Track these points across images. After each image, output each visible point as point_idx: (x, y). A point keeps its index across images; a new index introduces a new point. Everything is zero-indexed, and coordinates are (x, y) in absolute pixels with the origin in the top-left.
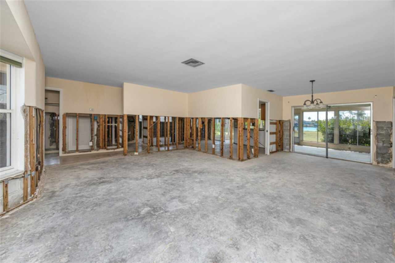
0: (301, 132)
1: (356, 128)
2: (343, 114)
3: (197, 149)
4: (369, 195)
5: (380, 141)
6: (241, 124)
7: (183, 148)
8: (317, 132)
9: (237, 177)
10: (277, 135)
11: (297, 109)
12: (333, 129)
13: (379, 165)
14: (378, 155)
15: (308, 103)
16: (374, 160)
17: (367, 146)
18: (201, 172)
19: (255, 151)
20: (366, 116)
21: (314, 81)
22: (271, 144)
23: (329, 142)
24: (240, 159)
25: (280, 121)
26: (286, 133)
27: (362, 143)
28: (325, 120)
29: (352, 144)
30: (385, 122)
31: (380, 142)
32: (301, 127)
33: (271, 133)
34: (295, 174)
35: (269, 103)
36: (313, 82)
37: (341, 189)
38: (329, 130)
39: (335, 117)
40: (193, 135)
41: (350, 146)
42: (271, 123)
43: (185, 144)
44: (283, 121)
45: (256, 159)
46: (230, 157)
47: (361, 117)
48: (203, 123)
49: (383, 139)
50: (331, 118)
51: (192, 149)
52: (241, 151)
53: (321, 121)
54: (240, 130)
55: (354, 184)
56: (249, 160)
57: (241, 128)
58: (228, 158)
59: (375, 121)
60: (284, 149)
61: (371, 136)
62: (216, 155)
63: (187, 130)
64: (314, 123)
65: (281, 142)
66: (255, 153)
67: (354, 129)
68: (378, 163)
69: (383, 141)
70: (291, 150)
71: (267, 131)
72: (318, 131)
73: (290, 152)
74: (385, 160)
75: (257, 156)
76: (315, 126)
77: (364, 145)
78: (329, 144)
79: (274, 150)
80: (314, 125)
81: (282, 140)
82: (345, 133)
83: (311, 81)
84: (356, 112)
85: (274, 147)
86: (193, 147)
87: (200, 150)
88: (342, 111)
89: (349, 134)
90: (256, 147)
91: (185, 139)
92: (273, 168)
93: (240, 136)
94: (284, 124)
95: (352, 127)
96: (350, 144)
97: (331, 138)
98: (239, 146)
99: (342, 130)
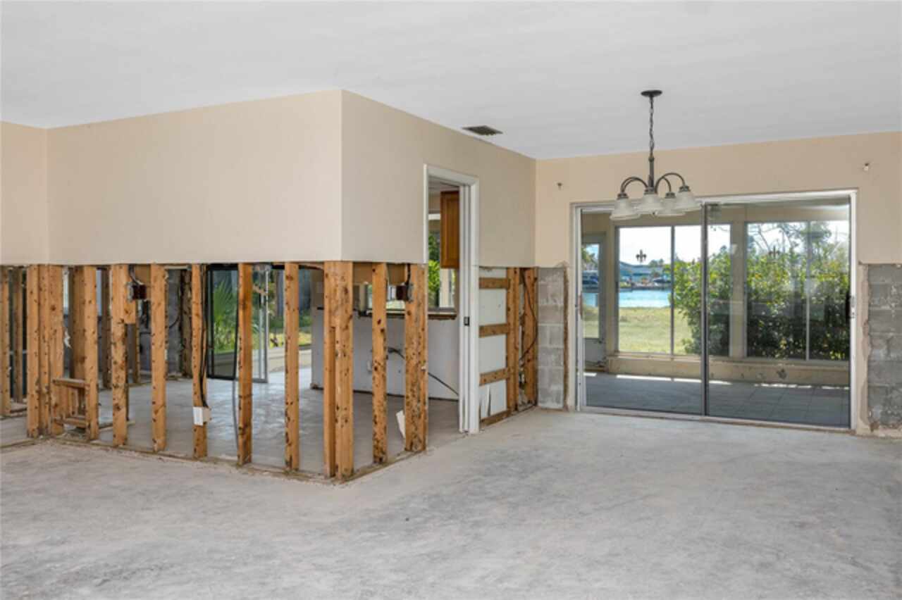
0: (609, 316)
1: (803, 290)
2: (760, 232)
3: (106, 436)
4: (851, 570)
5: (880, 341)
6: (339, 294)
7: (23, 438)
8: (668, 313)
9: (317, 574)
10: (512, 335)
11: (596, 216)
12: (724, 295)
13: (876, 432)
14: (872, 396)
15: (635, 190)
16: (862, 418)
17: (836, 359)
18: (117, 574)
19: (411, 420)
20: (830, 240)
21: (658, 93)
22: (485, 379)
23: (711, 353)
24: (339, 474)
25: (523, 270)
26: (549, 327)
27: (821, 349)
28: (696, 261)
29: (790, 357)
30: (894, 265)
31: (880, 347)
32: (613, 291)
33: (484, 331)
34: (582, 514)
35: (473, 188)
36: (655, 99)
37: (757, 558)
38: (713, 300)
39: (731, 248)
40: (83, 359)
41: (782, 364)
42: (485, 284)
43: (31, 415)
44: (538, 268)
45: (415, 459)
46: (289, 463)
47: (818, 247)
48: (139, 292)
49: (889, 331)
50: (717, 252)
51: (80, 438)
52: (343, 431)
53: (682, 263)
54: (338, 322)
55: (802, 525)
56: (382, 472)
57: (339, 312)
58: (275, 474)
59: (864, 265)
60: (540, 398)
61: (853, 322)
62: (216, 461)
63: (41, 338)
64: (660, 271)
65: (529, 365)
66: (413, 428)
67: (797, 295)
68: (873, 426)
69: (888, 341)
70: (570, 402)
71: (467, 324)
72: (673, 306)
73: (566, 408)
74: (892, 414)
75: (420, 448)
76: (663, 285)
77: (828, 358)
78: (711, 359)
79: (500, 406)
80: (658, 281)
81: (535, 358)
82: (768, 311)
83: (645, 94)
84: (800, 226)
85: (498, 395)
86: (81, 430)
87: (125, 441)
88: (756, 225)
89: (778, 316)
90: (414, 403)
91: (32, 388)
92: (492, 499)
93: (334, 355)
94: (541, 283)
95: (788, 286)
96: (782, 357)
97: (719, 337)
98: (334, 407)
99: (757, 300)
